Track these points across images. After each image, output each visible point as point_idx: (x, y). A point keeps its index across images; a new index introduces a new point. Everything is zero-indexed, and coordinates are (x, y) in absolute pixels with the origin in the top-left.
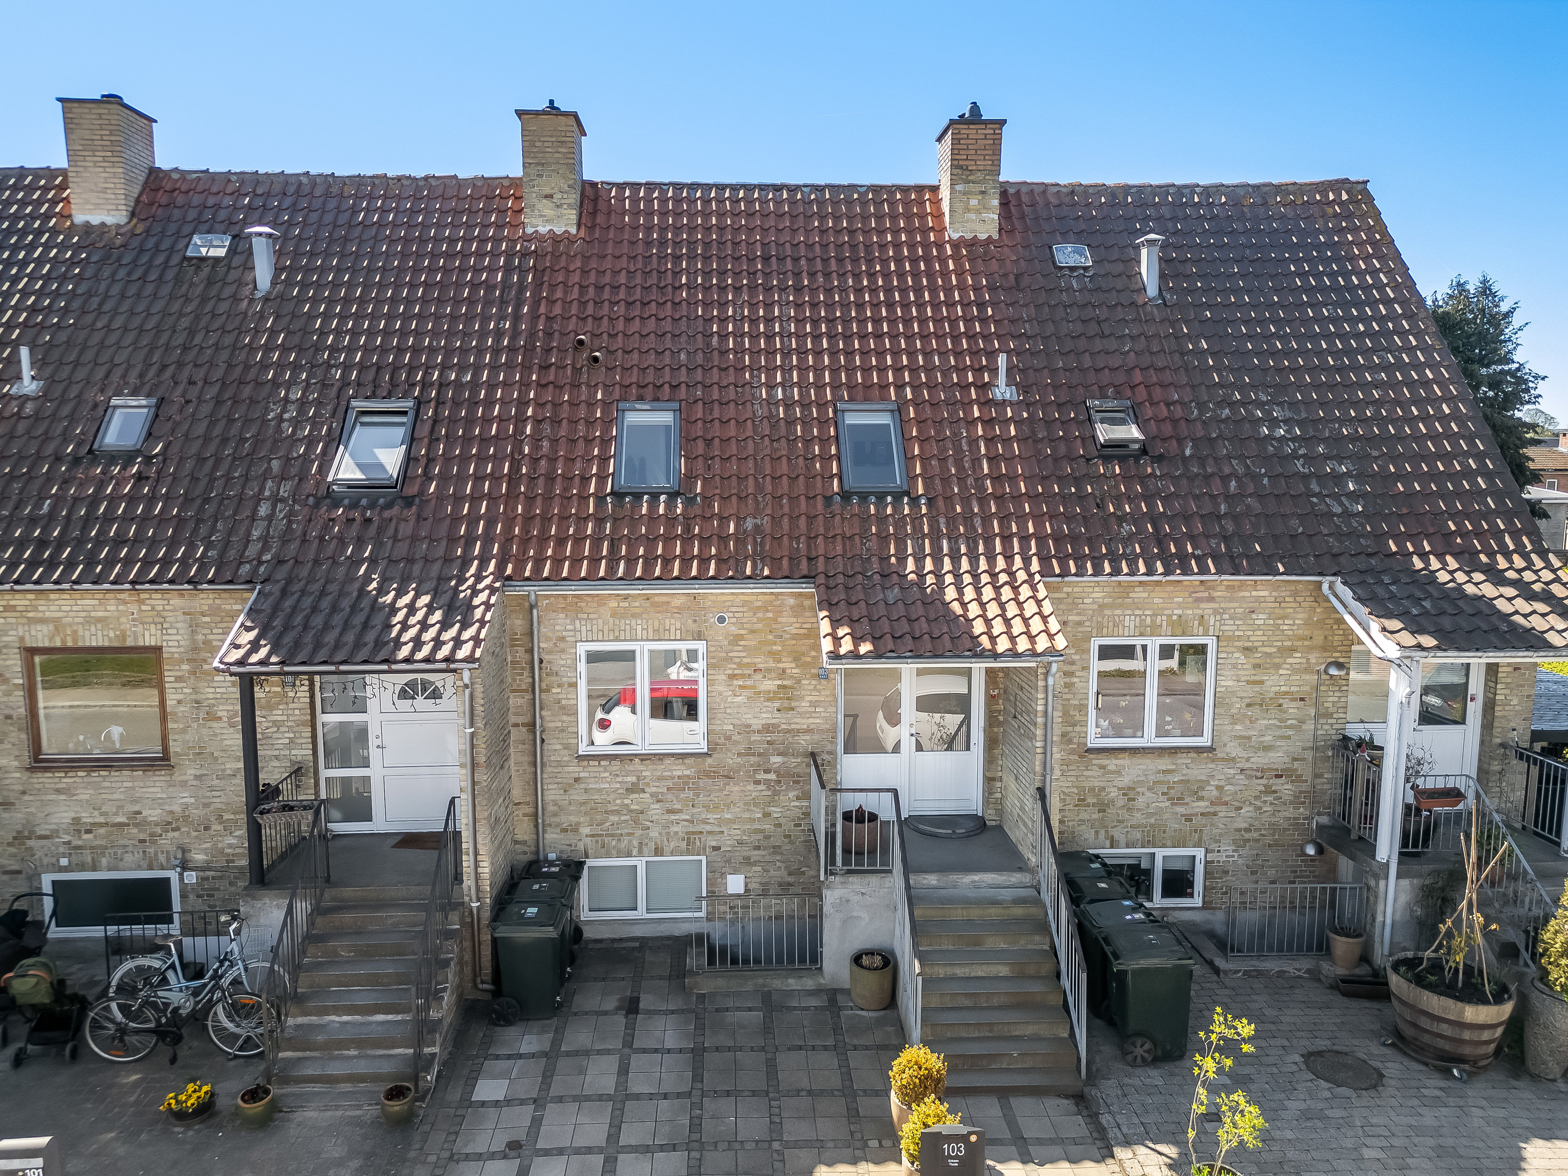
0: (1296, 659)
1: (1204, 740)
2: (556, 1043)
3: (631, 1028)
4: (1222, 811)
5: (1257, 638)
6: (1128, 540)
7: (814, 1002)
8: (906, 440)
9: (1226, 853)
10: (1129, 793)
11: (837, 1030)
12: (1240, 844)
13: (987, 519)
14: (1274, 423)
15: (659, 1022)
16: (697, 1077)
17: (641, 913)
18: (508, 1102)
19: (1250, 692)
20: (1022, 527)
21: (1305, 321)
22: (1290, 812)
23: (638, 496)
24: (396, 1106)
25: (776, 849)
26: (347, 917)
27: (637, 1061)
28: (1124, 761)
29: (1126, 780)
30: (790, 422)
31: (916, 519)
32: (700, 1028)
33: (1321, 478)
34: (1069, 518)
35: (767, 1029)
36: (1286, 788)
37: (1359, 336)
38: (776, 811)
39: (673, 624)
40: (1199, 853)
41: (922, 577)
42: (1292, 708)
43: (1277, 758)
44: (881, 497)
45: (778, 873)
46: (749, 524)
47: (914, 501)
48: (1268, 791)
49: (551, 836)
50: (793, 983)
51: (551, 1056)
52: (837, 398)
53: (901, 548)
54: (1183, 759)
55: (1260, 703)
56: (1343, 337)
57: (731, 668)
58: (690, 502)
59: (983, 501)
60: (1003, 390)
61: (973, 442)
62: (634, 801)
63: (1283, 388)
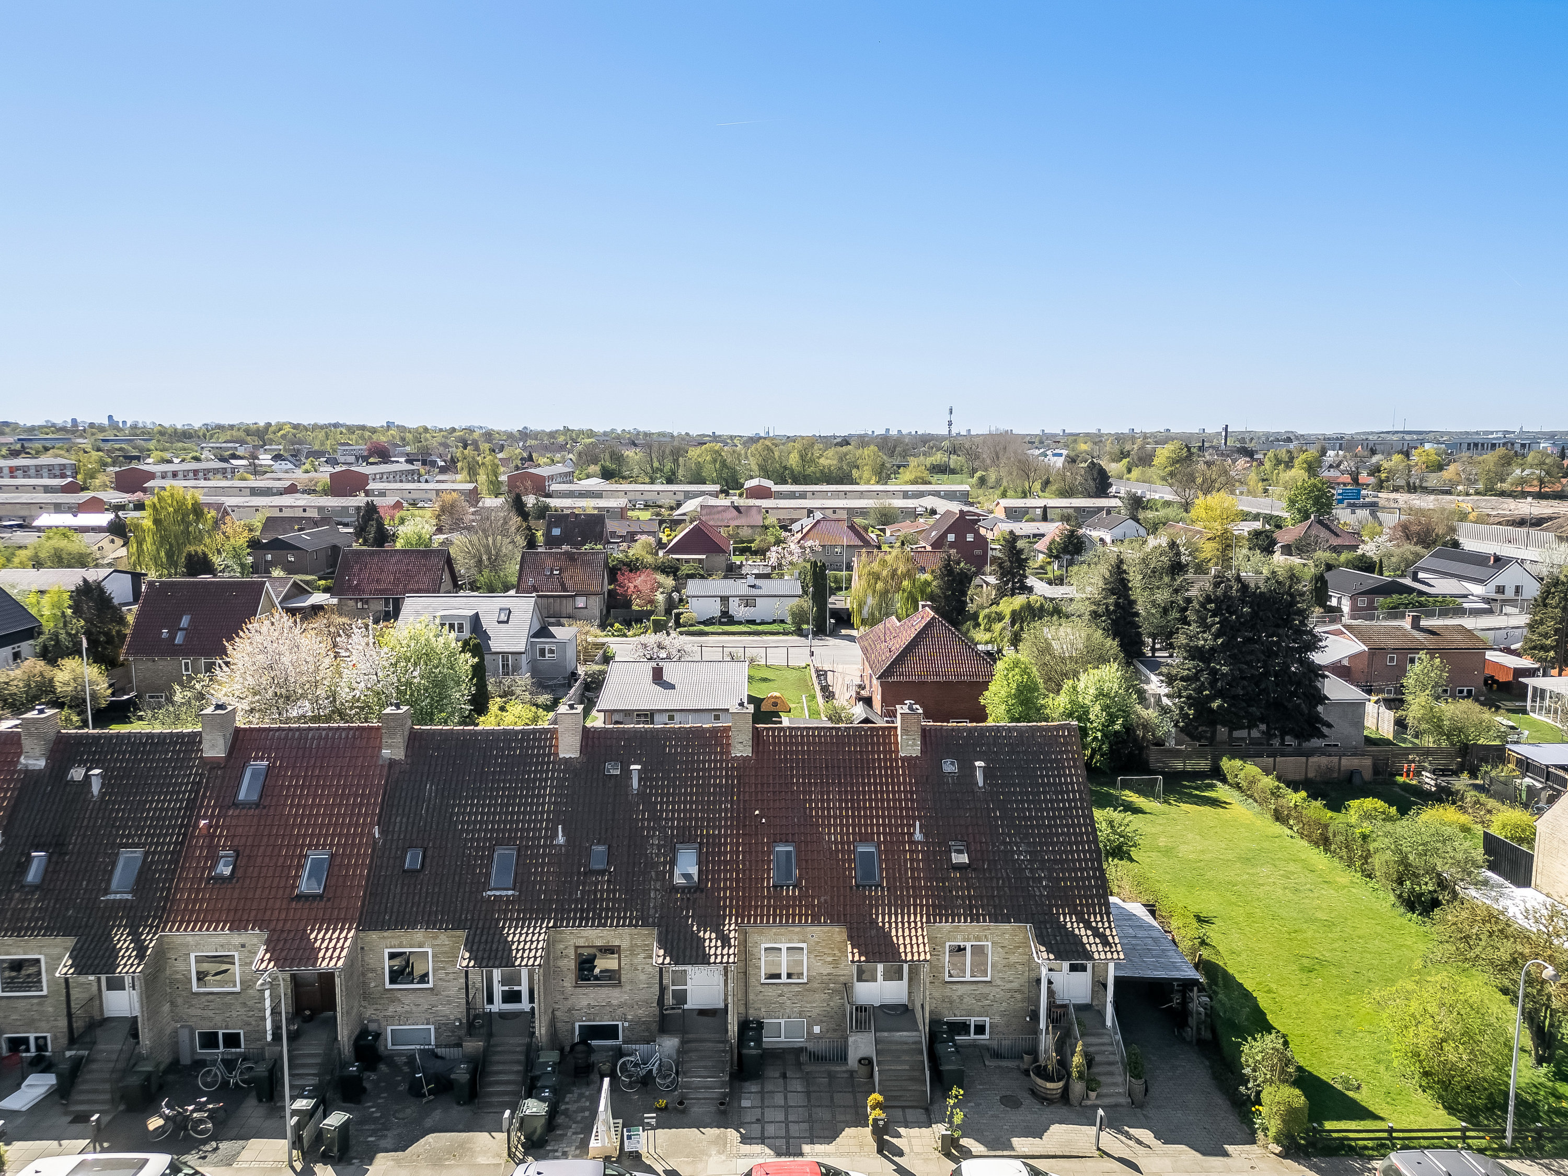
0: (1021, 950)
1: (988, 979)
2: (762, 1088)
3: (785, 1084)
4: (996, 1005)
5: (1006, 943)
6: (959, 907)
7: (846, 1075)
8: (880, 860)
9: (997, 1019)
10: (961, 998)
11: (853, 1086)
12: (1002, 1016)
13: (909, 897)
14: (1020, 853)
15: (794, 1081)
16: (809, 1101)
17: (782, 1039)
18: (752, 1107)
19: (1005, 961)
20: (921, 901)
21: (1040, 801)
22: (1020, 1005)
23: (782, 887)
24: (722, 1107)
25: (832, 1017)
26: (693, 1045)
27: (789, 1095)
28: (959, 986)
29: (959, 993)
30: (837, 851)
31: (883, 896)
32: (808, 1084)
33: (1034, 878)
34: (939, 897)
35: (830, 1084)
36: (1018, 996)
37: (1059, 809)
38: (832, 1004)
39: (796, 937)
40: (987, 1019)
41: (884, 924)
42: (1020, 967)
43: (1015, 985)
44: (870, 887)
45: (834, 1026)
46: (822, 899)
47: (883, 888)
48: (1012, 997)
49: (751, 1011)
50: (838, 1069)
51: (762, 1092)
52: (855, 840)
53: (877, 911)
54: (980, 986)
55: (1009, 966)
56: (1053, 809)
57: (816, 953)
58: (800, 889)
59: (908, 889)
60: (918, 836)
61: (906, 860)
62: (780, 999)
63: (1027, 835)
